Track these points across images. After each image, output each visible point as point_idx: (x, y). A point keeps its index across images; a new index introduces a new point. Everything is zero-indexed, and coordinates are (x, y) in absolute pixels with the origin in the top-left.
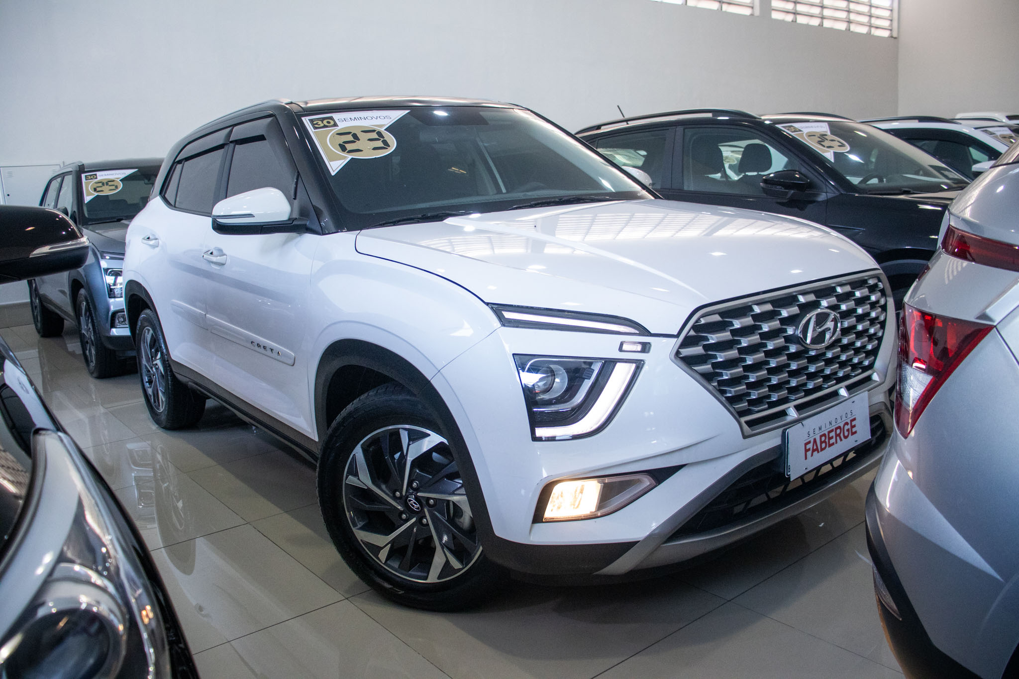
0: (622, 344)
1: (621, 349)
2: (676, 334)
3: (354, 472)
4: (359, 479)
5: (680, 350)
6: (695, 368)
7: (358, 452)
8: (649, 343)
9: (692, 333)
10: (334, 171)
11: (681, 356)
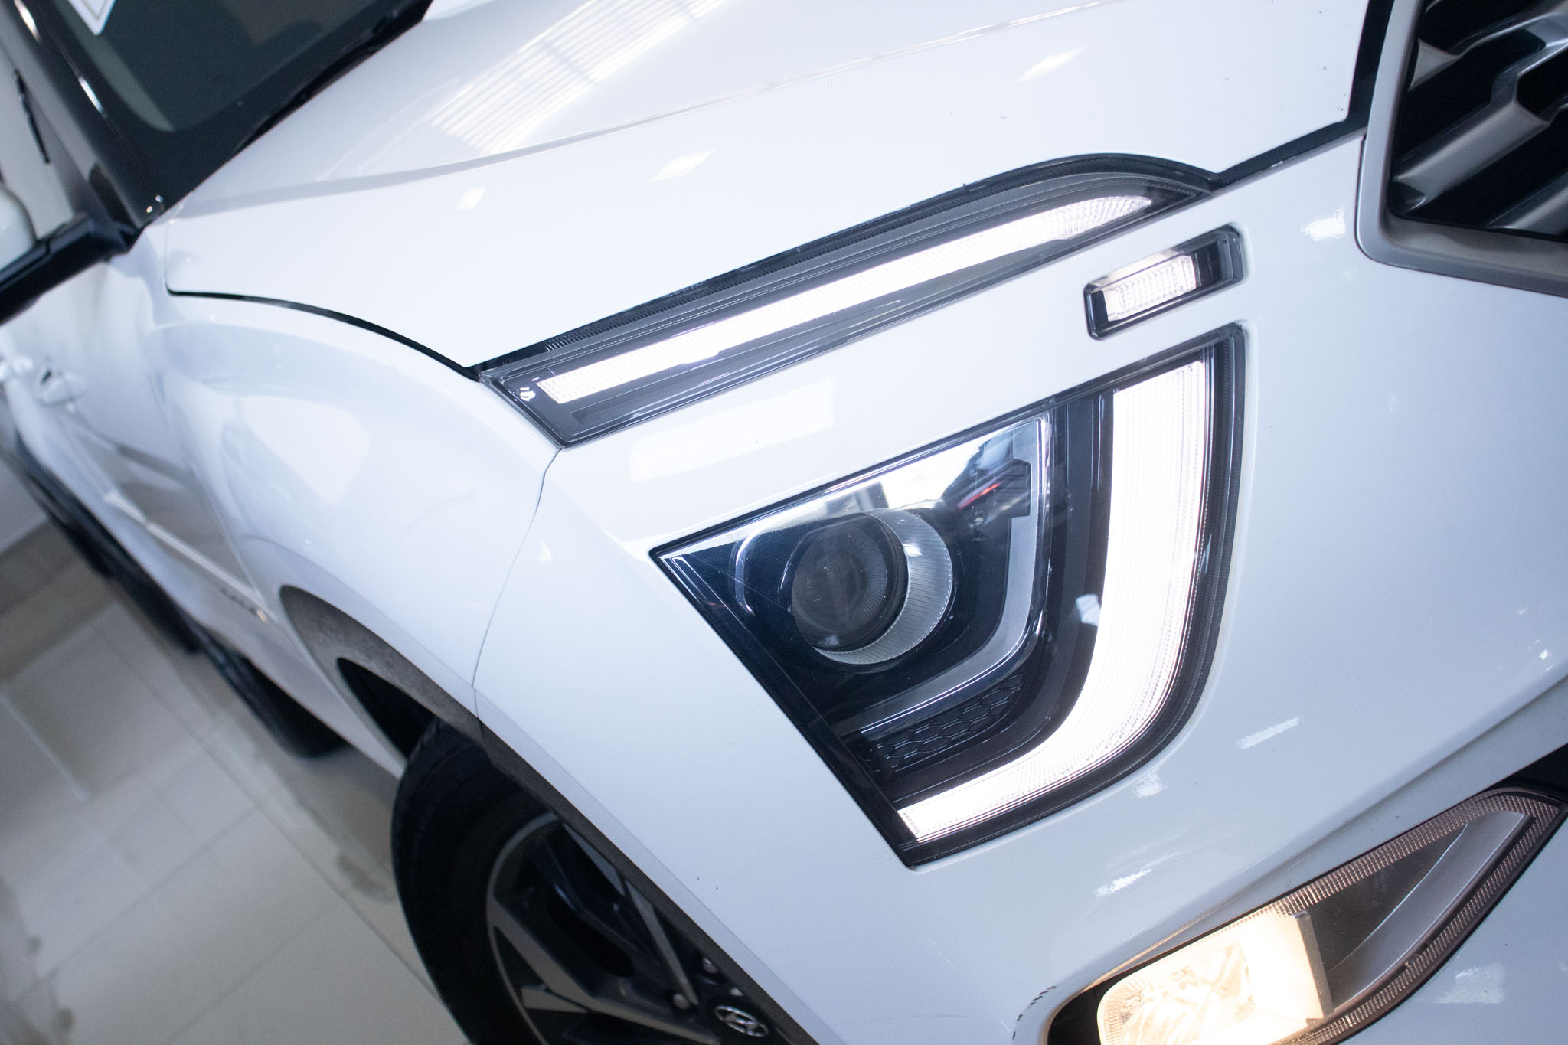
0: (1095, 300)
1: (1100, 324)
2: (1341, 115)
3: (528, 976)
4: (548, 990)
5: (1401, 177)
6: (1521, 224)
7: (499, 918)
8: (1229, 229)
9: (1432, 60)
10: (97, 18)
11: (1422, 201)
